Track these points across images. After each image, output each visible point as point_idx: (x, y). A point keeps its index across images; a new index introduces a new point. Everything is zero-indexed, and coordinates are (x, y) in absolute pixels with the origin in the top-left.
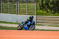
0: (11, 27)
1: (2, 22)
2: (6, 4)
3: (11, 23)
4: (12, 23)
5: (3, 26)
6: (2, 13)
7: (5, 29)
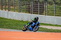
0: (56, 30)
1: (47, 24)
2: (51, 6)
3: (56, 25)
4: (58, 25)
5: (48, 28)
6: (47, 15)
7: (50, 32)
